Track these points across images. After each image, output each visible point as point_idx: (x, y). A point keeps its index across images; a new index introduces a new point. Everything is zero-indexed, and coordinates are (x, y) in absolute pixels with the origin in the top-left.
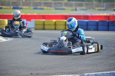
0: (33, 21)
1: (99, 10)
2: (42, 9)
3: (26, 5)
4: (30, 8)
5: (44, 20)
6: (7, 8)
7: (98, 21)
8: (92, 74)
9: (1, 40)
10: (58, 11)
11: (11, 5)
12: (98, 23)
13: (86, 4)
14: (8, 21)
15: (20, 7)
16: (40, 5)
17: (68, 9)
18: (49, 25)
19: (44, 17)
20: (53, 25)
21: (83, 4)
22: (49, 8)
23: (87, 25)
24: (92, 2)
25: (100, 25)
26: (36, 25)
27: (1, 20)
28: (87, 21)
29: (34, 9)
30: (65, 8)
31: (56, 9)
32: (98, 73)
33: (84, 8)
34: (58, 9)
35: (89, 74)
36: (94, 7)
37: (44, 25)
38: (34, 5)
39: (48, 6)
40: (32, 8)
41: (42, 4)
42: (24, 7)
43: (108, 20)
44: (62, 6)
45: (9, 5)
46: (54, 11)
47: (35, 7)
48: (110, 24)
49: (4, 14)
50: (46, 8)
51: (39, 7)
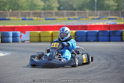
1: (92, 19)
2: (31, 19)
3: (14, 16)
4: (18, 19)
5: (39, 32)
7: (98, 31)
10: (49, 21)
12: (98, 33)
13: (78, 13)
14: (1, 33)
15: (7, 18)
16: (29, 16)
17: (60, 19)
18: (46, 37)
19: (38, 28)
20: (50, 37)
21: (75, 13)
22: (39, 18)
23: (87, 36)
24: (84, 10)
25: (101, 36)
26: (31, 37)
28: (86, 31)
29: (23, 19)
30: (56, 18)
31: (46, 19)
33: (77, 17)
34: (49, 19)
36: (87, 16)
37: (40, 37)
38: (22, 16)
39: (37, 17)
40: (21, 18)
41: (31, 14)
42: (12, 18)
43: (108, 30)
44: (52, 16)
46: (45, 21)
47: (24, 18)
48: (111, 34)
50: (35, 18)
51: (27, 18)
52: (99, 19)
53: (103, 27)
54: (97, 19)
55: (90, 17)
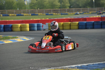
0: (47, 24)
1: (92, 13)
2: (52, 15)
3: (41, 12)
4: (43, 14)
6: (27, 15)
7: (93, 22)
8: (96, 63)
9: (26, 40)
11: (30, 13)
13: (82, 9)
14: (29, 25)
15: (36, 14)
16: (50, 12)
17: (70, 14)
20: (62, 26)
21: (80, 10)
23: (86, 25)
24: (87, 8)
26: (49, 26)
27: (24, 24)
28: (86, 22)
29: (46, 15)
30: (68, 13)
31: (61, 14)
32: (100, 62)
33: (82, 13)
34: (63, 14)
35: (94, 63)
36: (89, 11)
38: (46, 12)
39: (56, 13)
41: (52, 11)
42: (39, 14)
44: (65, 12)
45: (28, 13)
48: (103, 24)
49: (26, 20)
53: (97, 19)
54: (95, 13)
55: (91, 12)
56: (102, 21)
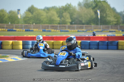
2: (50, 31)
3: (36, 28)
4: (39, 30)
5: (53, 41)
6: (21, 31)
7: (98, 41)
9: (18, 59)
10: (63, 33)
11: (23, 28)
12: (98, 43)
13: (85, 27)
14: (23, 42)
15: (31, 30)
16: (48, 28)
17: (71, 31)
18: (58, 45)
19: (52, 38)
20: (61, 45)
21: (83, 27)
23: (90, 45)
24: (91, 25)
25: (101, 45)
27: (17, 41)
28: (89, 41)
29: (43, 31)
30: (69, 30)
31: (61, 31)
33: (85, 30)
34: (63, 31)
36: (93, 29)
37: (53, 45)
38: (43, 28)
39: (54, 29)
40: (41, 30)
41: (50, 27)
42: (35, 30)
44: (66, 28)
45: (22, 28)
46: (60, 33)
47: (44, 30)
48: (109, 44)
49: (19, 36)
50: (53, 30)
51: (47, 30)
52: (102, 31)
53: (102, 38)
54: (100, 31)
55: (95, 30)
56: (108, 40)
